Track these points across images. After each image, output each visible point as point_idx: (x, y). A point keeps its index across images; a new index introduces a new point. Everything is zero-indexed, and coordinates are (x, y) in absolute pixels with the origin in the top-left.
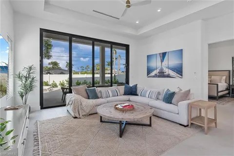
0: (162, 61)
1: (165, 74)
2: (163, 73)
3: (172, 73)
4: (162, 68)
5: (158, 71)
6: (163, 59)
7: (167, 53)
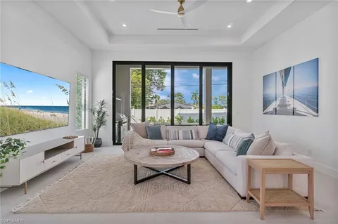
0: (284, 84)
1: (289, 108)
2: (286, 106)
3: (300, 107)
4: (284, 97)
5: (278, 102)
6: (286, 80)
7: (292, 69)
